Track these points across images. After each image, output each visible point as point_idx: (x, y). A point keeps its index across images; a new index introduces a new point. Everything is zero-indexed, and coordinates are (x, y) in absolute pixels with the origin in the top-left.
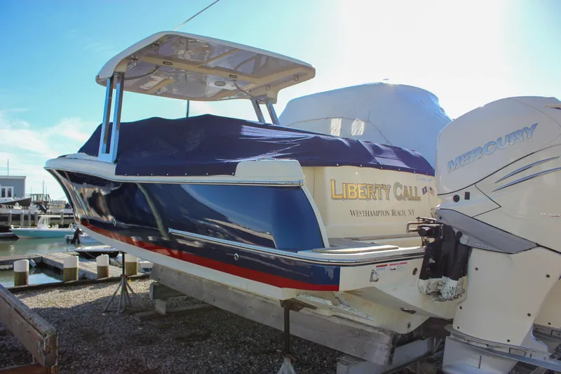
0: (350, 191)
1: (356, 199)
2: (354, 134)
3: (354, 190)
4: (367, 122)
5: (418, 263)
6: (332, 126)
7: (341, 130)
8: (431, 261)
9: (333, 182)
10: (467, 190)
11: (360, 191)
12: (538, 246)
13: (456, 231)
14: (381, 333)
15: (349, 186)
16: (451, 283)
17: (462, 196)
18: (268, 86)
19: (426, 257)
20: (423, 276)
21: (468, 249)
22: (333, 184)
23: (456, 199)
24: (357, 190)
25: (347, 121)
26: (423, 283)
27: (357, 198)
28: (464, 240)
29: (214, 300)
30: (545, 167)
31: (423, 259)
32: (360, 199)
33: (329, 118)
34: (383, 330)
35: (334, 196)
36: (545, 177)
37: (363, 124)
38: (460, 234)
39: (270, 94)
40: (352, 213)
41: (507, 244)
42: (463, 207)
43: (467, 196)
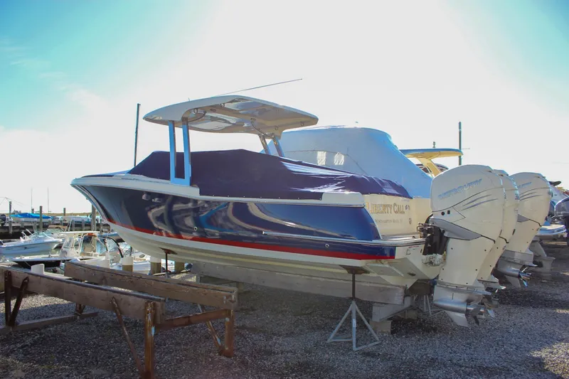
2: (336, 164)
3: (377, 208)
4: (346, 155)
5: (422, 247)
6: (318, 157)
7: (326, 160)
8: (429, 245)
10: (449, 209)
12: (482, 236)
13: (442, 230)
14: (398, 288)
16: (439, 256)
17: (446, 213)
18: (276, 127)
19: (426, 244)
20: (424, 254)
21: (448, 239)
22: (367, 205)
23: (443, 214)
25: (331, 154)
26: (424, 257)
27: (378, 212)
28: (446, 234)
29: (264, 282)
30: (482, 200)
31: (424, 244)
33: (315, 151)
34: (399, 286)
36: (483, 204)
37: (343, 157)
38: (444, 231)
39: (277, 133)
41: (467, 236)
42: (446, 218)
43: (449, 212)
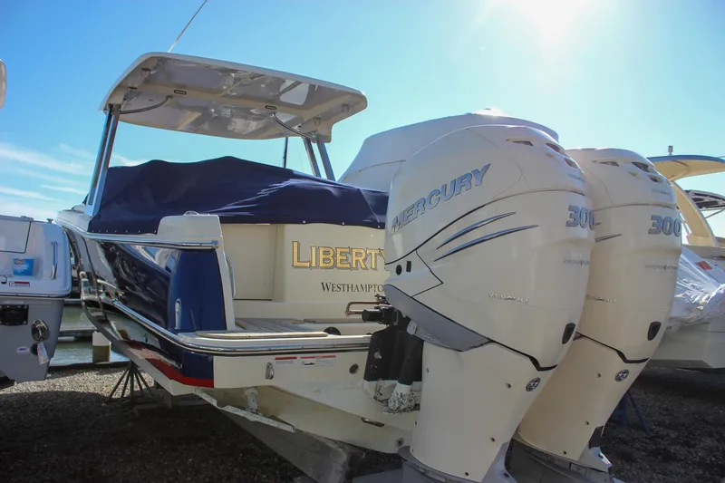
0: (322, 256)
1: (331, 268)
3: (330, 256)
8: (378, 356)
9: (296, 244)
10: (408, 259)
11: (339, 258)
12: (491, 341)
13: (404, 316)
14: (340, 450)
15: (322, 250)
16: (402, 389)
17: (404, 267)
19: (372, 350)
20: (370, 377)
22: (296, 248)
23: (399, 271)
24: (334, 256)
26: (370, 386)
27: (335, 266)
28: (411, 329)
31: (367, 353)
32: (339, 268)
35: (296, 263)
39: (321, 130)
40: (325, 287)
43: (409, 267)
